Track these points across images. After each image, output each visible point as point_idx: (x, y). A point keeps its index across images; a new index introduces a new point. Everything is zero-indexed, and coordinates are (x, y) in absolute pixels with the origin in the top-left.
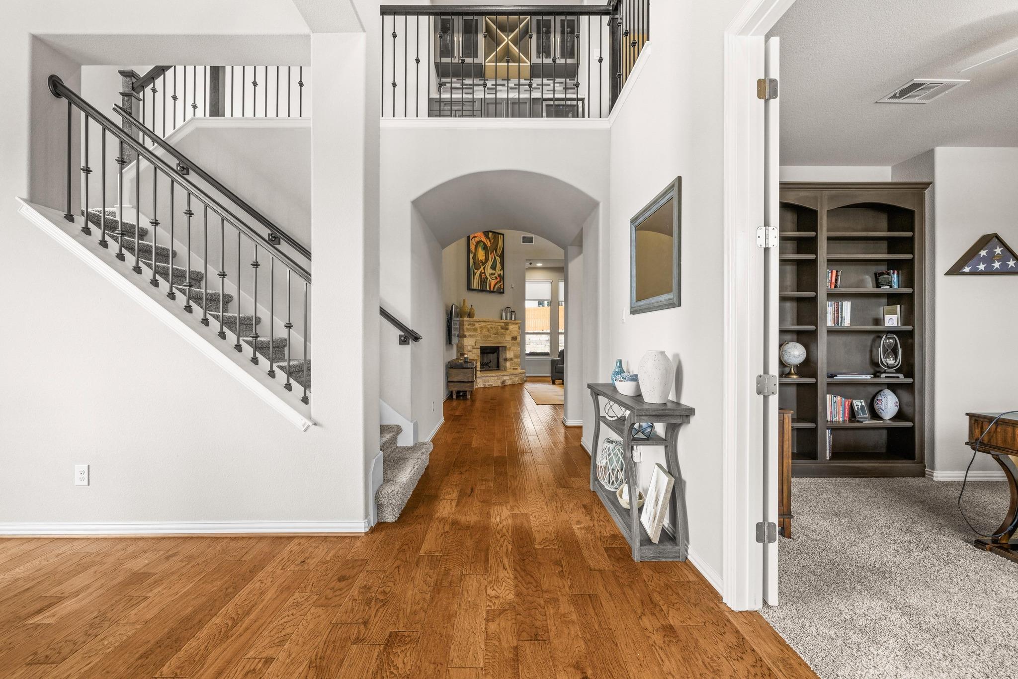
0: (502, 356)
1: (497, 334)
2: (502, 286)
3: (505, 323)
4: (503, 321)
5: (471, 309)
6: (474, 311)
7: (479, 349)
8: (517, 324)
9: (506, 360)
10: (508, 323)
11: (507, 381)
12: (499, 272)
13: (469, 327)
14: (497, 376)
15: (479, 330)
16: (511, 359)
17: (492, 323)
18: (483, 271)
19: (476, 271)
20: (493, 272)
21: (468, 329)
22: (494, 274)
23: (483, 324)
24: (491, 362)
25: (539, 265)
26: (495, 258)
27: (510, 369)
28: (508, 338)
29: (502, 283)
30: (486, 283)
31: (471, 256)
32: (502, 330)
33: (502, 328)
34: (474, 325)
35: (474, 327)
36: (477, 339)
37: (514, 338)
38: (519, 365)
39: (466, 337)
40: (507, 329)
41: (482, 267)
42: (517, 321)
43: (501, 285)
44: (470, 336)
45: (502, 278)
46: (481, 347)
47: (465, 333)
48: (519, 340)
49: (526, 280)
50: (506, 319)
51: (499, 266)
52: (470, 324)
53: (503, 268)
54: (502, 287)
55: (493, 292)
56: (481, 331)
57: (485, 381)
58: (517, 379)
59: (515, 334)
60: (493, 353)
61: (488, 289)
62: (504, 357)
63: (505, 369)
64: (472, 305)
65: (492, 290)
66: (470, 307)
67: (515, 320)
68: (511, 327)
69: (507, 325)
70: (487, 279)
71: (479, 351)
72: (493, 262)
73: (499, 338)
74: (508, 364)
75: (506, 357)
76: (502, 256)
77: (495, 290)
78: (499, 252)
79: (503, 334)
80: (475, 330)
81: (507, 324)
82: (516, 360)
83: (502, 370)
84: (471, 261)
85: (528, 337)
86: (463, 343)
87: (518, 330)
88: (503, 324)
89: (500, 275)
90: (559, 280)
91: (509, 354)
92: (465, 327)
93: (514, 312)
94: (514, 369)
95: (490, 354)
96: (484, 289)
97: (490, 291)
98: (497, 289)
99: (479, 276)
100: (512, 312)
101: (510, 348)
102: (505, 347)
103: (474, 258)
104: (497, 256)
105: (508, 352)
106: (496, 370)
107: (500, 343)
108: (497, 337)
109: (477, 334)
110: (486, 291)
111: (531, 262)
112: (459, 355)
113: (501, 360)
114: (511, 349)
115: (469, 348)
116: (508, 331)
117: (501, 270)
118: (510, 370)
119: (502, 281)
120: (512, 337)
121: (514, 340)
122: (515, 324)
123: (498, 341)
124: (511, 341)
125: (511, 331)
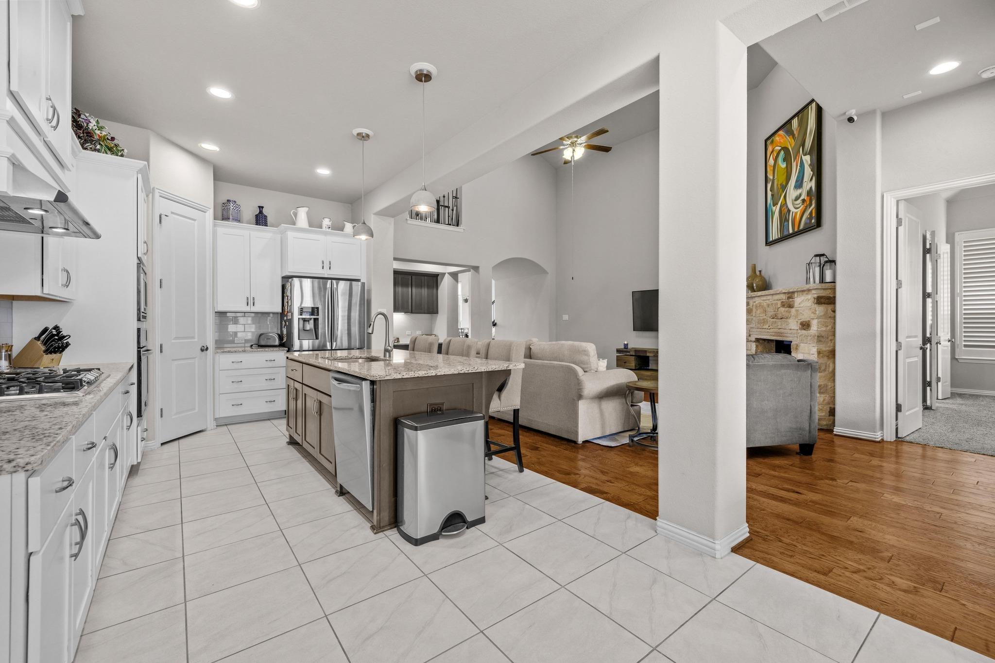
1: (776, 316)
17: (769, 297)
28: (793, 324)
32: (784, 310)
33: (783, 305)
37: (805, 325)
59: (805, 317)
73: (779, 324)
79: (784, 317)
88: (784, 297)
100: (827, 262)
101: (798, 345)
108: (775, 323)
114: (801, 347)
116: (793, 310)
120: (799, 322)
121: (804, 329)
122: (806, 292)
123: (777, 330)
124: (799, 331)
125: (798, 309)
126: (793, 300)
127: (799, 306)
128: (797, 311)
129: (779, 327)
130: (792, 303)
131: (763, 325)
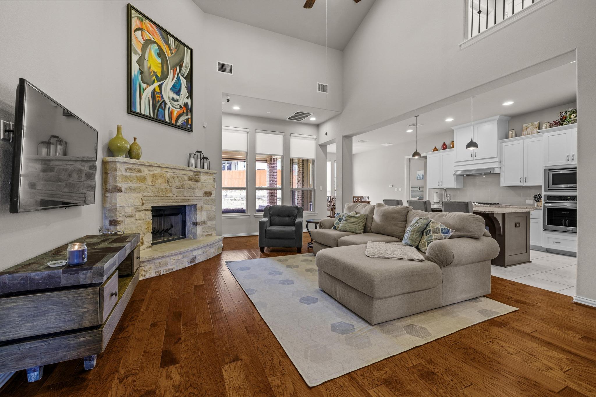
0: (190, 219)
1: (182, 187)
2: (190, 120)
3: (195, 172)
4: (190, 168)
5: (135, 143)
6: (140, 148)
7: (150, 212)
8: (211, 174)
9: (196, 224)
10: (199, 172)
11: (198, 257)
12: (186, 101)
13: (127, 174)
14: (181, 253)
15: (149, 180)
16: (204, 223)
17: (174, 171)
18: (157, 90)
19: (144, 86)
20: (176, 97)
21: (125, 177)
22: (177, 101)
23: (157, 171)
24: (172, 226)
25: (236, 108)
26: (178, 79)
27: (202, 236)
28: (200, 193)
29: (189, 116)
30: (164, 110)
31: (135, 58)
32: (191, 182)
33: (190, 179)
34: (140, 171)
35: (138, 175)
36: (145, 194)
37: (208, 194)
38: (214, 229)
39: (121, 191)
40: (197, 181)
41: (156, 84)
42: (211, 171)
43: (187, 120)
44: (130, 189)
45: (188, 109)
46: (153, 207)
47: (119, 185)
48: (214, 195)
49: (223, 127)
50: (196, 166)
51: (184, 91)
52: (131, 169)
53: (190, 95)
54: (190, 122)
55: (175, 126)
56: (154, 183)
57: (160, 265)
58: (213, 250)
59: (208, 189)
60: (176, 214)
61: (167, 120)
62: (193, 220)
63: (195, 237)
64: (135, 139)
65: (173, 122)
66: (132, 141)
67: (209, 168)
68: (203, 178)
69: (197, 175)
70: (165, 104)
71: (150, 214)
72: (176, 82)
73: (186, 192)
74: (199, 230)
75: (196, 219)
76: (189, 78)
77: (179, 123)
78: (185, 71)
79: (191, 188)
80: (143, 179)
81: (197, 173)
82: (209, 223)
83: (191, 239)
84: (135, 68)
85: (224, 192)
86: (113, 202)
87: (213, 183)
88: (192, 174)
89: (186, 105)
90: (257, 131)
91: (200, 216)
92: (118, 173)
93: (207, 158)
94: (207, 235)
95: (170, 217)
96: (160, 117)
97: (169, 124)
98: (182, 124)
99: (150, 95)
100: (204, 158)
101: (202, 207)
102: (195, 206)
103: (140, 62)
104: (183, 76)
105: (198, 213)
106: (182, 238)
107: (187, 200)
108: (180, 192)
109: (144, 186)
110: (163, 122)
111: (228, 98)
112: (107, 223)
113: (188, 224)
114: (204, 208)
115: (129, 210)
116: (199, 184)
117: (187, 98)
118: (201, 238)
119: (189, 114)
120: (204, 191)
121: (207, 196)
122: (208, 174)
123: (183, 197)
124: (203, 197)
125: (203, 183)
126: (199, 177)
127: (204, 182)
128: (202, 184)
129: (185, 195)
130: (198, 179)
131: (166, 194)
